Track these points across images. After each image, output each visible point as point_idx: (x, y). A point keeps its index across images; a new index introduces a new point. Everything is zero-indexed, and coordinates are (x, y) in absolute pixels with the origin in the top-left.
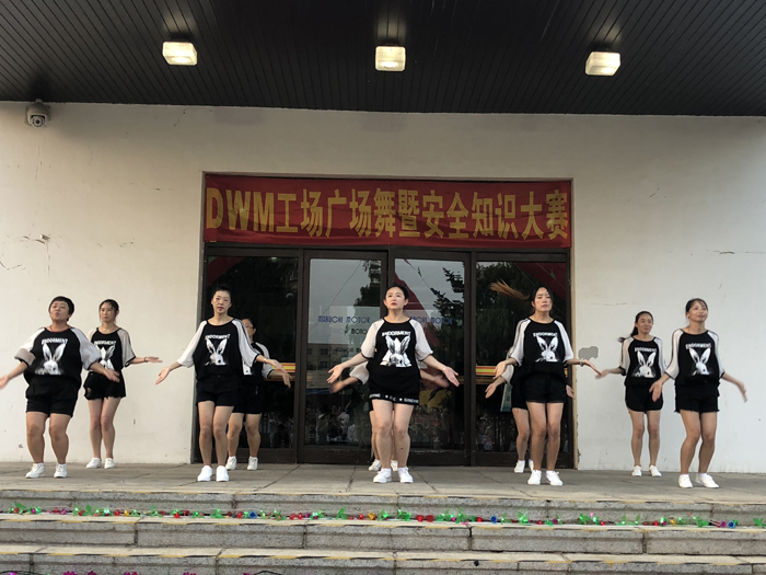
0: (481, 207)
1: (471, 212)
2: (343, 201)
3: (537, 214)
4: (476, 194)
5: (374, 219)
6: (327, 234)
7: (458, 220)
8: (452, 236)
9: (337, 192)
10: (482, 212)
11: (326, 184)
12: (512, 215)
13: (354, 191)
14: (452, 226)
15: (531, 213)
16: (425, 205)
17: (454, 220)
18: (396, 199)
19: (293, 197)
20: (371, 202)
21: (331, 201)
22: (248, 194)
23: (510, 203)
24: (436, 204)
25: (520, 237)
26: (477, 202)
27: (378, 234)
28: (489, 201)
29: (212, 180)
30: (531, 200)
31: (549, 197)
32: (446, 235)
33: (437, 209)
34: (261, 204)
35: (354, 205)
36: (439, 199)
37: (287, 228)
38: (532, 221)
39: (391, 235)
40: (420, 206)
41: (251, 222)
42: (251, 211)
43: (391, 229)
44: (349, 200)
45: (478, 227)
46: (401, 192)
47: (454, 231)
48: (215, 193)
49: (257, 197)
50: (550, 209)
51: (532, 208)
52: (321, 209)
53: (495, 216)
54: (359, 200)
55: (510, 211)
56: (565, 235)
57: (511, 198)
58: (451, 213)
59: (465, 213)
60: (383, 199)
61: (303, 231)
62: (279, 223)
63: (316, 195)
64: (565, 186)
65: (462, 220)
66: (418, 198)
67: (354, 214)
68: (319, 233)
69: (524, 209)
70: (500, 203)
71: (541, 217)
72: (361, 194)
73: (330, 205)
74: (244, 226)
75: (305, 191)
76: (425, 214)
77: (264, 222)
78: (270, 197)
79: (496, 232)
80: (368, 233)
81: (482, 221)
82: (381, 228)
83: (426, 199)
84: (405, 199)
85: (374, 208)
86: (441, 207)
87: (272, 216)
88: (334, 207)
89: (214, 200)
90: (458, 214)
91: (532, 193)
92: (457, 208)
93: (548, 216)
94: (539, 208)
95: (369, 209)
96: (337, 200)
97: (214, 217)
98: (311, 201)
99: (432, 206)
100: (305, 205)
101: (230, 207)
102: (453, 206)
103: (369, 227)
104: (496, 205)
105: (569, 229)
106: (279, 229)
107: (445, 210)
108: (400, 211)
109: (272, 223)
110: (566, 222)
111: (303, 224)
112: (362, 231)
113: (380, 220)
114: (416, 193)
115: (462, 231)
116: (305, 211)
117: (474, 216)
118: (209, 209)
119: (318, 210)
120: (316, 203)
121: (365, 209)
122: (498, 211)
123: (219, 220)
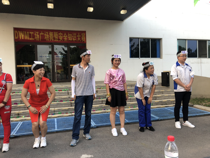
0: (70, 36)
1: (68, 36)
2: (43, 34)
4: (69, 33)
5: (49, 37)
6: (40, 40)
9: (42, 32)
11: (40, 31)
12: (75, 37)
13: (45, 32)
17: (65, 38)
18: (53, 34)
19: (33, 33)
20: (49, 34)
21: (41, 34)
22: (23, 32)
24: (61, 35)
25: (77, 41)
26: (69, 35)
28: (71, 34)
29: (15, 29)
30: (79, 34)
31: (82, 34)
32: (63, 41)
33: (61, 36)
34: (26, 34)
35: (45, 35)
36: (62, 34)
37: (32, 39)
38: (79, 39)
39: (53, 41)
40: (58, 35)
42: (24, 36)
43: (53, 39)
44: (44, 34)
45: (69, 39)
46: (54, 32)
48: (16, 32)
49: (25, 32)
50: (82, 36)
51: (79, 36)
53: (72, 38)
54: (46, 34)
56: (85, 41)
57: (75, 34)
58: (64, 36)
59: (67, 37)
60: (51, 34)
61: (35, 40)
62: (30, 37)
63: (38, 33)
64: (85, 32)
65: (66, 38)
66: (58, 34)
68: (39, 40)
69: (77, 36)
71: (81, 38)
72: (47, 33)
74: (23, 38)
75: (35, 32)
76: (59, 37)
78: (28, 32)
79: (73, 40)
80: (48, 40)
82: (51, 39)
83: (59, 34)
84: (55, 34)
85: (49, 35)
89: (16, 33)
90: (65, 37)
91: (79, 33)
92: (65, 36)
94: (80, 36)
96: (42, 34)
97: (17, 36)
98: (37, 34)
100: (35, 34)
102: (64, 35)
104: (72, 35)
106: (30, 39)
107: (63, 36)
108: (55, 36)
110: (85, 39)
111: (35, 38)
114: (57, 33)
115: (66, 40)
117: (68, 37)
118: (15, 35)
119: (38, 36)
120: (38, 34)
121: (47, 35)
122: (73, 36)
123: (18, 37)
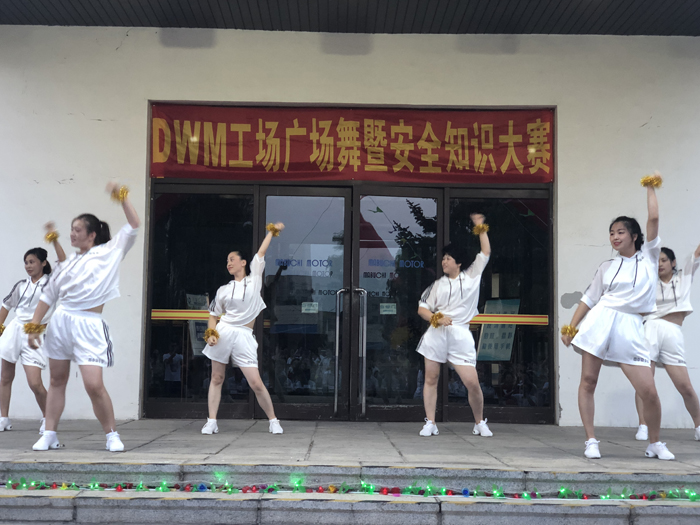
0: (456, 137)
1: (444, 144)
2: (302, 132)
3: (517, 145)
4: (449, 123)
5: (337, 151)
7: (429, 152)
8: (423, 170)
9: (296, 122)
10: (456, 143)
11: (284, 113)
12: (490, 145)
13: (314, 120)
14: (424, 158)
15: (511, 144)
16: (393, 135)
17: (426, 152)
19: (247, 128)
20: (333, 133)
21: (290, 132)
22: (198, 125)
23: (487, 133)
24: (406, 135)
25: (499, 171)
26: (450, 132)
27: (341, 168)
28: (463, 131)
29: (158, 109)
30: (511, 129)
31: (530, 126)
33: (406, 140)
34: (212, 134)
35: (314, 136)
36: (409, 130)
37: (240, 162)
38: (511, 153)
39: (356, 169)
40: (388, 137)
41: (201, 158)
42: (202, 144)
43: (356, 163)
44: (310, 130)
45: (453, 157)
46: (367, 122)
47: (426, 164)
48: (161, 123)
49: (208, 126)
50: (531, 140)
51: (511, 139)
52: (278, 140)
53: (471, 148)
54: (321, 131)
56: (547, 169)
57: (488, 127)
59: (437, 144)
60: (347, 129)
61: (259, 167)
62: (233, 155)
63: (273, 125)
64: (548, 113)
65: (435, 152)
66: (386, 129)
67: (315, 146)
68: (276, 169)
69: (503, 139)
70: (477, 133)
71: (522, 148)
72: (322, 124)
73: (288, 137)
74: (194, 159)
75: (260, 121)
76: (393, 146)
78: (222, 127)
79: (471, 166)
80: (330, 167)
81: (457, 154)
82: (344, 162)
83: (394, 129)
84: (371, 130)
85: (337, 139)
87: (224, 148)
88: (293, 139)
89: (161, 131)
90: (429, 146)
91: (511, 123)
92: (429, 140)
93: (529, 148)
94: (519, 138)
95: (331, 140)
96: (296, 130)
97: (161, 150)
98: (267, 132)
99: (401, 138)
100: (260, 136)
101: (178, 139)
102: (425, 135)
103: (332, 160)
104: (471, 135)
105: (552, 162)
106: (232, 163)
107: (416, 139)
108: (366, 143)
109: (224, 156)
110: (549, 155)
111: (259, 158)
112: (324, 165)
113: (343, 152)
115: (435, 164)
116: (261, 143)
117: (447, 147)
118: (155, 140)
119: (274, 142)
120: (272, 134)
121: (326, 140)
123: (167, 153)
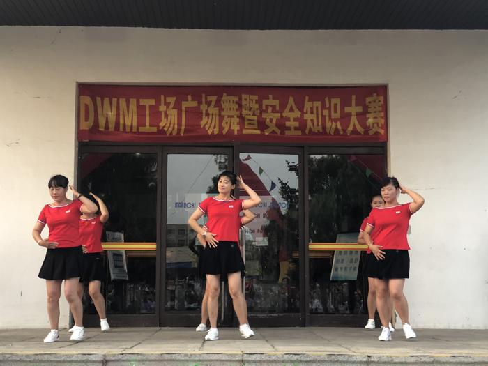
0: (312, 109)
1: (303, 113)
2: (195, 104)
3: (358, 114)
4: (307, 98)
5: (221, 118)
6: (182, 132)
7: (292, 119)
8: (287, 133)
9: (189, 97)
10: (312, 113)
11: (180, 91)
12: (338, 115)
13: (204, 95)
14: (288, 124)
15: (354, 113)
16: (264, 108)
18: (239, 103)
19: (152, 102)
20: (218, 105)
21: (185, 105)
22: (115, 100)
23: (336, 105)
24: (274, 107)
26: (308, 105)
27: (224, 132)
28: (318, 104)
30: (354, 102)
31: (368, 99)
32: (282, 133)
33: (274, 111)
34: (126, 108)
35: (203, 107)
36: (276, 103)
37: (147, 128)
38: (354, 120)
39: (236, 133)
41: (117, 123)
42: (118, 115)
43: (236, 128)
44: (200, 103)
46: (244, 96)
47: (289, 129)
48: (87, 100)
49: (123, 102)
50: (369, 110)
51: (353, 109)
52: (175, 112)
53: (324, 117)
55: (336, 112)
56: (382, 132)
57: (336, 101)
59: (297, 114)
60: (229, 103)
62: (141, 123)
64: (382, 90)
66: (259, 102)
67: (204, 114)
68: (175, 133)
69: (347, 110)
70: (328, 106)
71: (362, 116)
73: (183, 109)
74: (112, 127)
75: (162, 97)
76: (264, 115)
77: (128, 123)
78: (133, 102)
81: (312, 120)
83: (265, 102)
84: (247, 103)
85: (221, 109)
86: (278, 109)
87: (135, 118)
88: (188, 110)
89: (87, 106)
90: (292, 116)
91: (354, 97)
92: (292, 110)
93: (368, 115)
94: (360, 109)
95: (216, 111)
96: (190, 103)
97: (87, 119)
99: (270, 109)
100: (162, 108)
101: (100, 111)
102: (288, 108)
103: (217, 125)
104: (323, 107)
105: (386, 126)
106: (141, 129)
107: (281, 112)
108: (244, 112)
109: (135, 124)
110: (383, 121)
111: (162, 124)
112: (211, 130)
113: (226, 120)
114: (256, 97)
115: (296, 129)
116: (163, 114)
117: (306, 117)
118: (81, 113)
119: (173, 113)
120: (171, 106)
121: (213, 110)
122: (326, 112)
123: (91, 122)
